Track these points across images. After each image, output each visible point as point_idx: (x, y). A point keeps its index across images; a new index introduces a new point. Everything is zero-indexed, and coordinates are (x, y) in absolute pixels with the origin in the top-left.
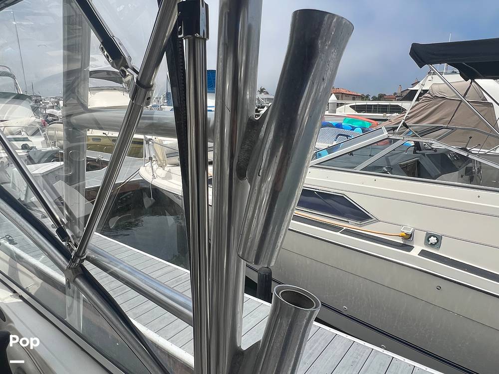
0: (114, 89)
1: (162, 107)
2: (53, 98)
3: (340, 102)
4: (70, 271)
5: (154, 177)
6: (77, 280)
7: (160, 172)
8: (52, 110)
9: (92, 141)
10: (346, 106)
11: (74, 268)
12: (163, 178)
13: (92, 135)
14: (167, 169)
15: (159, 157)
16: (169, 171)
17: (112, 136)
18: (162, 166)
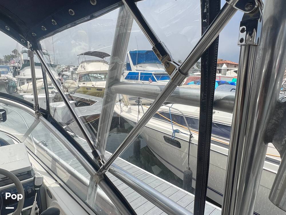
0: (99, 61)
1: (124, 71)
2: (67, 66)
3: (228, 68)
4: (98, 177)
5: (121, 111)
6: (101, 182)
7: (125, 108)
8: (66, 72)
9: (86, 89)
10: (231, 71)
11: (100, 175)
12: (126, 112)
13: (86, 86)
14: (129, 107)
15: (125, 100)
16: (130, 108)
17: (97, 87)
18: (126, 105)
